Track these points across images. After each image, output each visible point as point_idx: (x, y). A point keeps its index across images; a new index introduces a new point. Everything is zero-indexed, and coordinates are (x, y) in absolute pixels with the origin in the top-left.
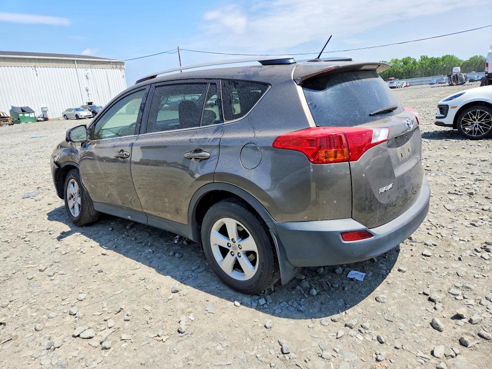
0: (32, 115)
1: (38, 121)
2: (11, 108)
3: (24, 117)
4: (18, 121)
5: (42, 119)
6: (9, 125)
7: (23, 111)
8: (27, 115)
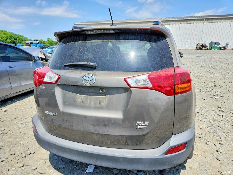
0: (218, 46)
1: (220, 49)
2: (210, 42)
3: (214, 47)
4: (211, 48)
5: (223, 48)
6: (206, 50)
7: (215, 44)
8: (216, 46)
